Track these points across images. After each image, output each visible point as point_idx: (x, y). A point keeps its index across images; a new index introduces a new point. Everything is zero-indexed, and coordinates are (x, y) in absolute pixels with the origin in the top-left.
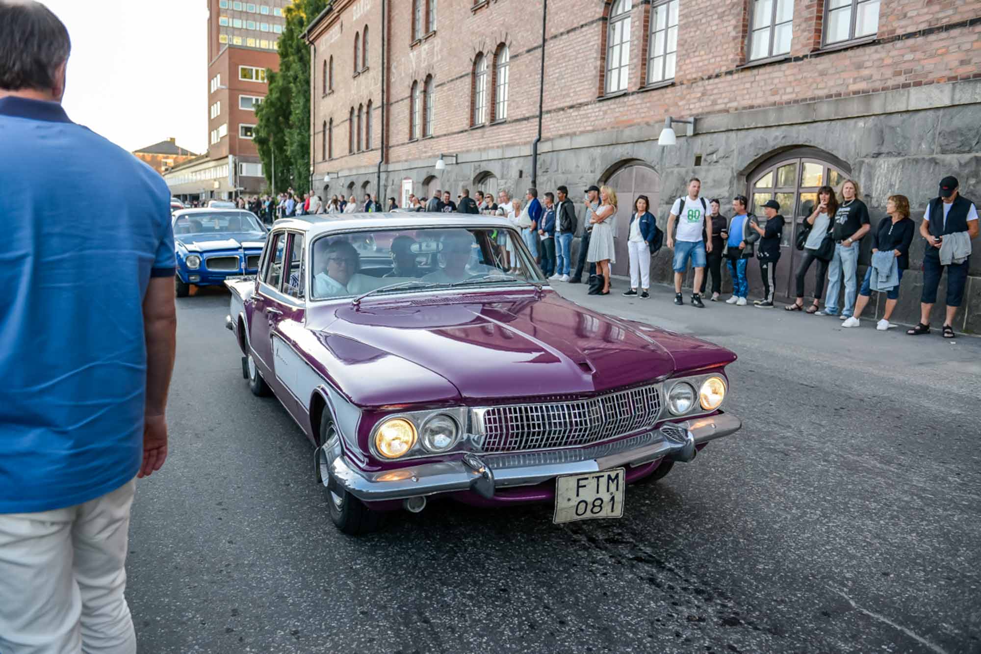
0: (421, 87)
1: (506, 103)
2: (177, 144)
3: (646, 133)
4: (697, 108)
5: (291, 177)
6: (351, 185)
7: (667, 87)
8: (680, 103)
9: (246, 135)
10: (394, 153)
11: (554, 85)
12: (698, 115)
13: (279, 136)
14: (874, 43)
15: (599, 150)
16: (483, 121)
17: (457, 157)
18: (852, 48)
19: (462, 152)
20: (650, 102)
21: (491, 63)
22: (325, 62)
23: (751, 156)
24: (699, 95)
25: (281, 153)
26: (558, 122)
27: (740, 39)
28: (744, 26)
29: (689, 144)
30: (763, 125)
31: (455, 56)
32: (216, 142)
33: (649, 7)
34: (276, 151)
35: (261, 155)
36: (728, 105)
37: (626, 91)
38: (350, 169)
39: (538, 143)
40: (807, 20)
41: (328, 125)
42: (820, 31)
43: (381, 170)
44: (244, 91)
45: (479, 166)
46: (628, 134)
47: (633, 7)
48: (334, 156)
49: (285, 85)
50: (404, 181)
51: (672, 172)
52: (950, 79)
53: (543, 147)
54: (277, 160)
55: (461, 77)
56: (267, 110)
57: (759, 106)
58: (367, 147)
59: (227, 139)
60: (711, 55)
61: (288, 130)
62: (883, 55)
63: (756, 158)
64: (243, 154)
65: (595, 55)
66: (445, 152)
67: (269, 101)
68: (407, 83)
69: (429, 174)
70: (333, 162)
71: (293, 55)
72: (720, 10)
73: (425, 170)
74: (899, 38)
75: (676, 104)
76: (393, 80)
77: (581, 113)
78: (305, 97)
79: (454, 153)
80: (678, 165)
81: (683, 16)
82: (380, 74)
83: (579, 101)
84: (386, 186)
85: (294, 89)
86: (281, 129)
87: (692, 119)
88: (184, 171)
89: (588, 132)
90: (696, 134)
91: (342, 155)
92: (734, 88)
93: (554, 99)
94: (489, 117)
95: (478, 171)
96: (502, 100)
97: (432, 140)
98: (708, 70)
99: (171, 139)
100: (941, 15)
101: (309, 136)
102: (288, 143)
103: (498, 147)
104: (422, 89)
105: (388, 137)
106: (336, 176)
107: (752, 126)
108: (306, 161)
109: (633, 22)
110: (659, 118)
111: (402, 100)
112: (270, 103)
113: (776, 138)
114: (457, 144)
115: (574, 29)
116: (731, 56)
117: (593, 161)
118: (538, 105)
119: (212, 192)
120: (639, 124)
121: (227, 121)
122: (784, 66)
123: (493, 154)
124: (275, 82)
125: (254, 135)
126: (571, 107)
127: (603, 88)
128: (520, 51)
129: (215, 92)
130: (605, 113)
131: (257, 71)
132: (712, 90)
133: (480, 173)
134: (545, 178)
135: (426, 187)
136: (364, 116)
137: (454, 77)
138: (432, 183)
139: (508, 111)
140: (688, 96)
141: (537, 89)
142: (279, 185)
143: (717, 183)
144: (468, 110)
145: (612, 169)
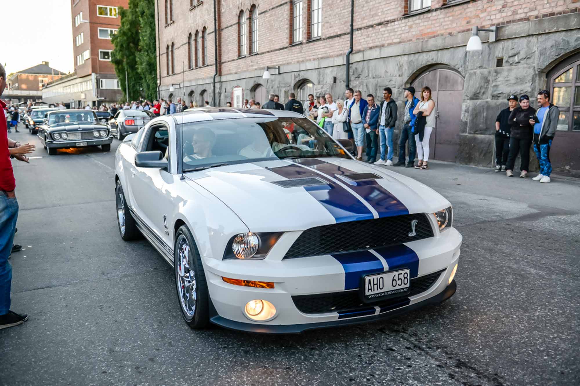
0: (246, 15)
1: (320, 24)
2: (50, 66)
3: (449, 41)
4: (498, 19)
5: (141, 89)
6: (191, 93)
8: (482, 15)
9: (104, 58)
10: (225, 68)
11: (363, 7)
12: (499, 24)
13: (131, 57)
15: (406, 58)
16: (301, 40)
17: (279, 68)
19: (284, 64)
20: (452, 16)
23: (552, 56)
24: (500, 7)
25: (132, 71)
26: (368, 37)
29: (490, 49)
30: (565, 29)
32: (81, 64)
34: (129, 70)
35: (117, 73)
36: (529, 14)
37: (429, 8)
38: (190, 81)
39: (350, 55)
41: (170, 48)
43: (216, 81)
44: (102, 24)
45: (299, 75)
46: (432, 43)
48: (176, 71)
49: (134, 19)
50: (234, 89)
51: (475, 73)
53: (355, 58)
54: (130, 76)
55: (281, 5)
56: (121, 38)
57: (560, 13)
58: (204, 64)
59: (90, 61)
61: (139, 53)
63: (557, 57)
64: (102, 73)
66: (270, 65)
67: (122, 31)
68: (234, 13)
69: (256, 83)
70: (175, 76)
73: (253, 79)
75: (478, 16)
76: (223, 11)
77: (388, 28)
78: (151, 27)
79: (277, 65)
80: (480, 67)
82: (213, 6)
83: (386, 19)
84: (220, 93)
85: (142, 22)
86: (131, 52)
87: (494, 28)
88: (57, 86)
89: (395, 43)
90: (498, 40)
91: (183, 71)
93: (364, 19)
94: (305, 36)
95: (297, 79)
96: (316, 21)
97: (258, 56)
99: (46, 62)
101: (156, 57)
102: (139, 63)
103: (314, 60)
104: (248, 17)
105: (220, 55)
106: (178, 87)
107: (553, 31)
108: (153, 76)
110: (462, 28)
111: (231, 26)
112: (123, 33)
114: (278, 59)
117: (401, 67)
118: (350, 23)
119: (79, 102)
120: (442, 35)
121: (90, 48)
123: (310, 65)
124: (126, 16)
125: (110, 58)
126: (380, 24)
127: (407, 7)
129: (79, 26)
130: (411, 27)
131: (111, 10)
133: (299, 81)
134: (358, 83)
135: (253, 93)
136: (200, 40)
137: (275, 6)
138: (259, 90)
139: (322, 30)
140: (489, 9)
141: (347, 12)
142: (132, 95)
143: (520, 80)
144: (287, 31)
145: (418, 73)
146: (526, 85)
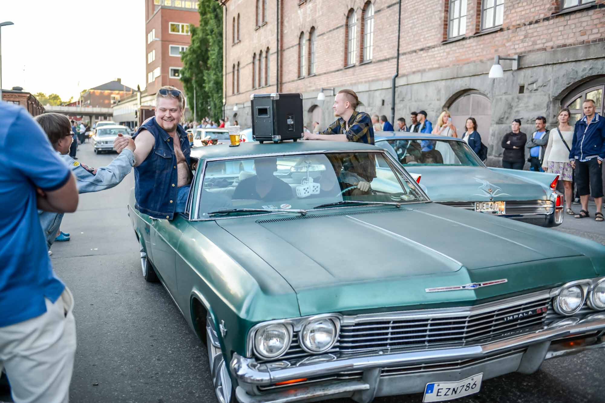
0: (306, 36)
1: (372, 48)
2: (122, 83)
3: (479, 69)
4: (521, 48)
5: (209, 108)
7: (496, 32)
8: (507, 44)
9: (174, 75)
10: (286, 89)
11: (409, 32)
12: (521, 53)
13: (200, 76)
15: (443, 83)
16: (354, 62)
17: (334, 90)
19: (338, 86)
20: (483, 44)
21: (360, 17)
22: (234, 18)
23: (563, 85)
24: (522, 37)
25: (201, 89)
26: (412, 61)
29: (514, 76)
30: (574, 60)
31: (333, 12)
32: (151, 81)
34: (197, 88)
35: (186, 91)
36: (546, 45)
37: (464, 36)
39: (396, 79)
41: (236, 67)
44: (173, 42)
46: (466, 70)
48: (241, 91)
49: (204, 37)
51: (501, 99)
53: (400, 82)
54: (198, 94)
55: (337, 28)
56: (191, 56)
57: (571, 45)
58: (266, 84)
59: (160, 79)
60: (532, 6)
61: (207, 71)
63: (569, 85)
65: (440, 9)
66: (325, 86)
67: (192, 49)
68: (296, 34)
69: (313, 104)
70: (240, 95)
71: (210, 13)
73: (311, 100)
75: (504, 45)
76: (285, 31)
77: (430, 54)
78: (219, 46)
79: (331, 87)
80: (505, 93)
82: (276, 27)
83: (428, 45)
85: (211, 40)
86: (201, 70)
87: (516, 57)
88: (127, 104)
89: (435, 69)
90: (520, 68)
91: (247, 90)
92: (550, 31)
93: (408, 44)
94: (358, 59)
96: (368, 45)
97: (315, 77)
98: (529, 17)
99: (118, 79)
101: (222, 76)
102: (206, 81)
103: (366, 82)
104: (308, 38)
105: (281, 75)
106: (242, 106)
107: (565, 61)
108: (220, 95)
110: (490, 56)
111: (292, 47)
112: (193, 51)
113: (584, 70)
114: (334, 80)
116: (548, 6)
117: (439, 91)
118: (396, 49)
120: (474, 62)
121: (160, 65)
122: (591, 12)
123: (361, 88)
124: (196, 34)
125: (181, 76)
126: (422, 50)
127: (446, 34)
128: (382, 7)
129: (151, 42)
130: (448, 53)
131: (183, 26)
132: (533, 33)
134: (402, 106)
135: (310, 114)
136: (263, 60)
137: (332, 29)
138: (316, 111)
139: (373, 54)
140: (513, 39)
141: (395, 37)
142: (200, 114)
143: (537, 107)
144: (342, 54)
145: (454, 97)
146: (541, 111)
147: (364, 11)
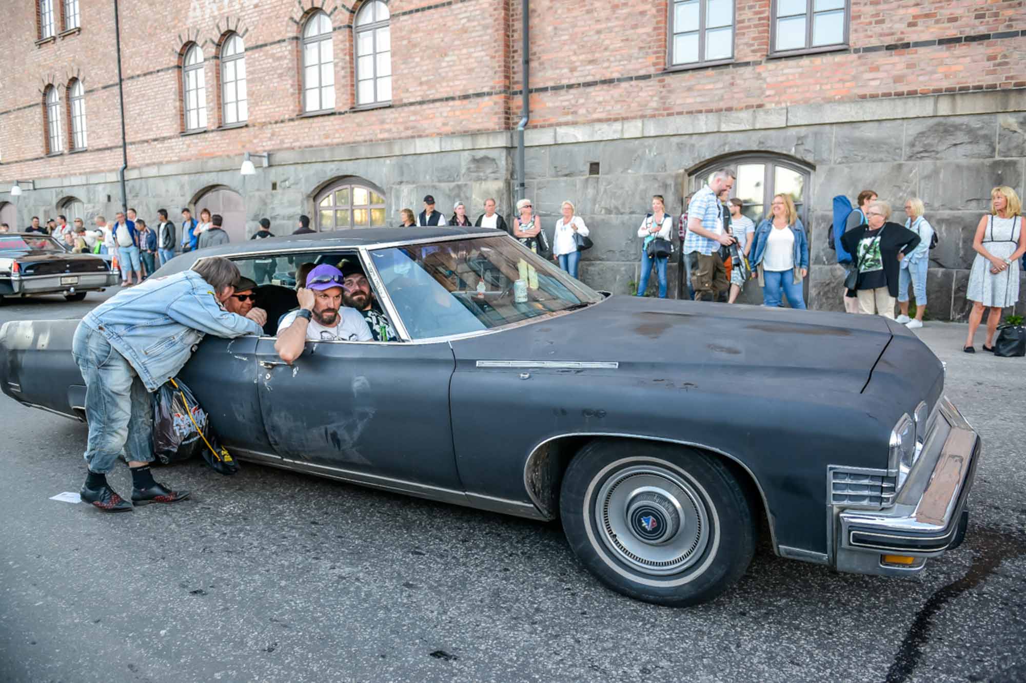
1: (85, 134)
3: (227, 164)
4: (269, 145)
7: (241, 127)
8: (255, 141)
11: (136, 119)
12: (270, 151)
14: (390, 107)
15: (186, 177)
16: (61, 149)
17: (33, 183)
18: (376, 109)
19: (40, 178)
20: (228, 139)
21: (64, 95)
23: (314, 183)
24: (269, 135)
26: (144, 152)
27: (297, 96)
28: (299, 85)
29: (265, 173)
31: (20, 86)
33: (218, 61)
36: (293, 144)
37: (206, 129)
39: (125, 171)
40: (344, 86)
42: (354, 95)
45: (61, 191)
46: (211, 164)
47: (205, 60)
51: (254, 195)
52: (439, 134)
53: (130, 175)
55: (30, 106)
57: (317, 146)
60: (275, 105)
62: (397, 115)
63: (318, 184)
65: (173, 97)
66: (19, 178)
72: (279, 71)
74: (405, 105)
75: (251, 142)
77: (165, 145)
79: (30, 179)
80: (258, 190)
81: (250, 73)
83: (162, 135)
87: (265, 154)
89: (174, 162)
90: (270, 166)
92: (296, 131)
93: (137, 133)
94: (67, 146)
95: (60, 197)
96: (79, 129)
98: (275, 116)
100: (428, 92)
103: (80, 174)
109: (206, 73)
110: (238, 152)
113: (332, 170)
114: (32, 171)
115: (151, 73)
116: (291, 107)
117: (182, 187)
118: (121, 136)
120: (221, 156)
122: (332, 118)
123: (75, 181)
126: (155, 140)
127: (184, 125)
128: (96, 86)
130: (189, 146)
132: (279, 132)
133: (63, 199)
134: (137, 201)
137: (21, 106)
138: (7, 209)
139: (88, 140)
140: (260, 136)
141: (117, 123)
143: (291, 204)
144: (42, 138)
145: (201, 193)
147: (69, 88)
